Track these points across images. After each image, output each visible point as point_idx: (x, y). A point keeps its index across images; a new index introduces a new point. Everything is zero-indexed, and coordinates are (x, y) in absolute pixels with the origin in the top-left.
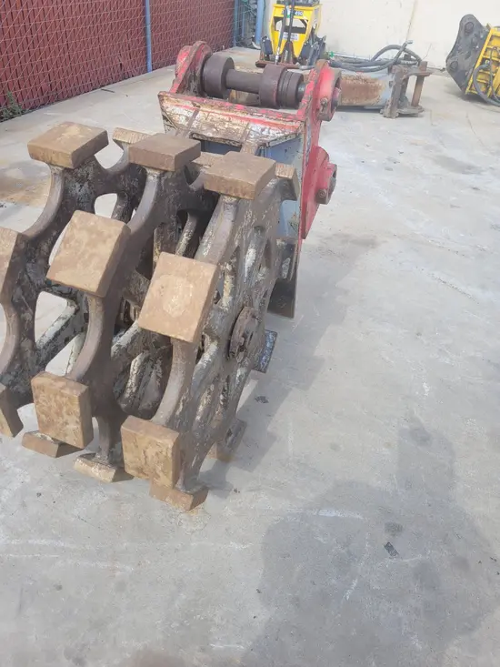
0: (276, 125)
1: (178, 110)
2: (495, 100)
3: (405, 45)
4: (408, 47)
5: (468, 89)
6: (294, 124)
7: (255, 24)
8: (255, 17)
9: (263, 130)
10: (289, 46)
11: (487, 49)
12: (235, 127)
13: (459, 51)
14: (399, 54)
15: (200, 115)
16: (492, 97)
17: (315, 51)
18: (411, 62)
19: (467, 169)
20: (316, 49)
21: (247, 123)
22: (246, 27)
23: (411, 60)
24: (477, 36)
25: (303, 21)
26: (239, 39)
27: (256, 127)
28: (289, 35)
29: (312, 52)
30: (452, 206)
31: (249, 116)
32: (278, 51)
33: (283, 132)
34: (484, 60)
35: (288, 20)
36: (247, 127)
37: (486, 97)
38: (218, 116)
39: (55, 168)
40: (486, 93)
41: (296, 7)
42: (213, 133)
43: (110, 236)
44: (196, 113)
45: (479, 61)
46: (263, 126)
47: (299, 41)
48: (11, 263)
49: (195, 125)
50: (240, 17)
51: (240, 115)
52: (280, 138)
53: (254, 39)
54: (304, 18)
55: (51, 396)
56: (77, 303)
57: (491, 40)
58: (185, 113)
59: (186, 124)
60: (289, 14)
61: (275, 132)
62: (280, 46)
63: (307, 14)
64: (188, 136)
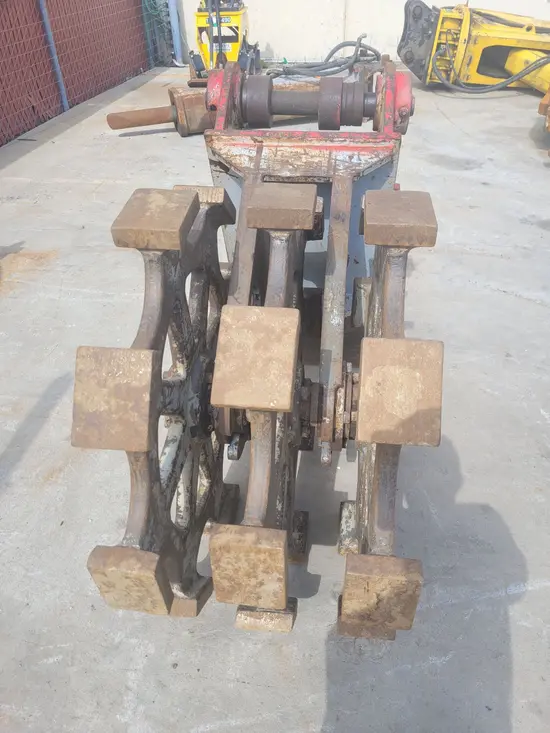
0: (364, 149)
1: (235, 151)
2: (461, 87)
3: (360, 39)
4: (364, 41)
5: (428, 80)
6: (387, 144)
7: (171, 39)
8: (170, 31)
9: (351, 157)
10: (222, 58)
11: (441, 33)
12: (316, 160)
13: (411, 39)
14: (357, 51)
15: (265, 152)
16: (456, 83)
17: (252, 59)
18: (369, 58)
19: (467, 164)
20: (252, 58)
21: (328, 152)
22: (161, 44)
23: (368, 55)
24: (428, 21)
25: (231, 28)
26: (156, 59)
27: (342, 156)
28: (220, 46)
29: (249, 61)
30: (471, 207)
31: (329, 144)
32: (210, 65)
33: (377, 156)
34: (439, 45)
35: (215, 30)
36: (330, 159)
37: (449, 84)
38: (289, 150)
39: (151, 253)
40: (448, 79)
41: (221, 13)
42: (290, 170)
43: (285, 331)
44: (260, 150)
45: (435, 47)
46: (350, 153)
47: (232, 51)
48: (152, 395)
49: (263, 165)
50: (153, 33)
51: (316, 144)
52: (376, 163)
53: (174, 56)
54: (233, 25)
55: (241, 555)
56: (183, 417)
57: (442, 23)
58: (246, 152)
59: (252, 166)
60: (215, 21)
61: (367, 157)
62: (212, 59)
63: (235, 20)
64: (259, 181)
